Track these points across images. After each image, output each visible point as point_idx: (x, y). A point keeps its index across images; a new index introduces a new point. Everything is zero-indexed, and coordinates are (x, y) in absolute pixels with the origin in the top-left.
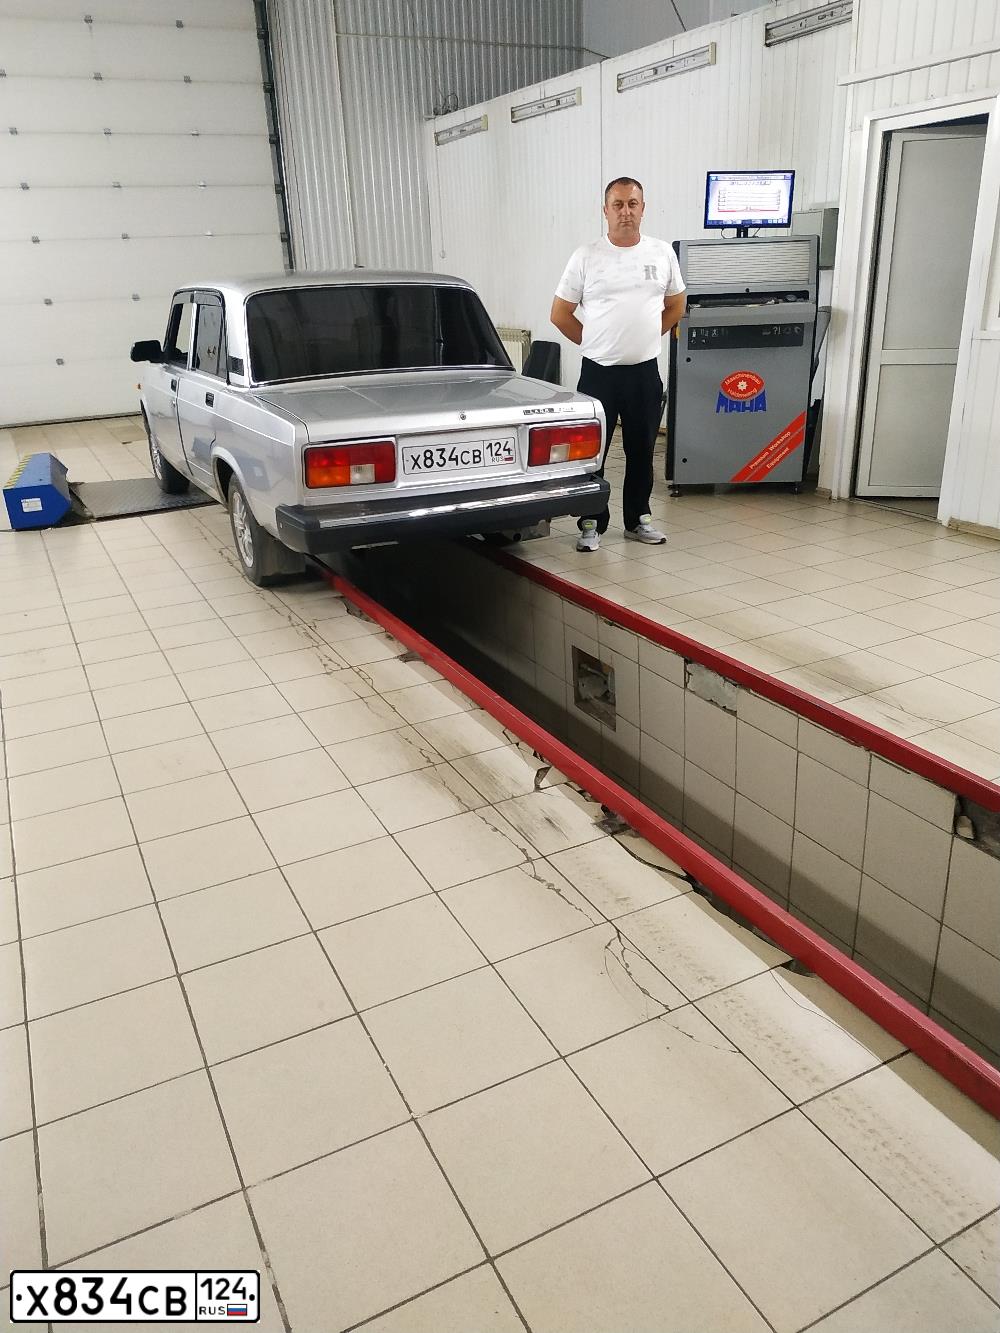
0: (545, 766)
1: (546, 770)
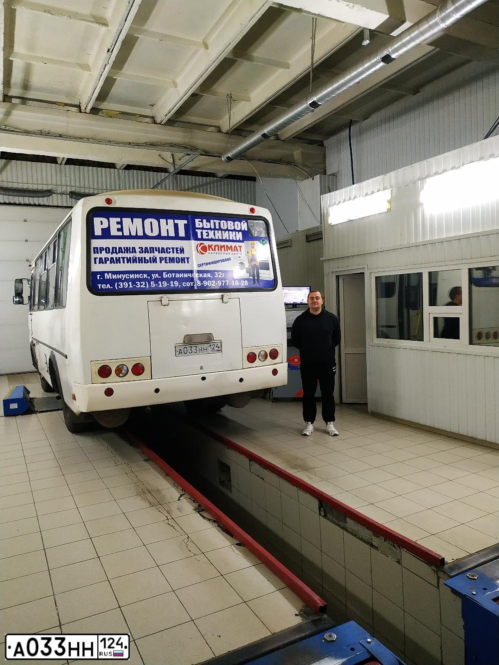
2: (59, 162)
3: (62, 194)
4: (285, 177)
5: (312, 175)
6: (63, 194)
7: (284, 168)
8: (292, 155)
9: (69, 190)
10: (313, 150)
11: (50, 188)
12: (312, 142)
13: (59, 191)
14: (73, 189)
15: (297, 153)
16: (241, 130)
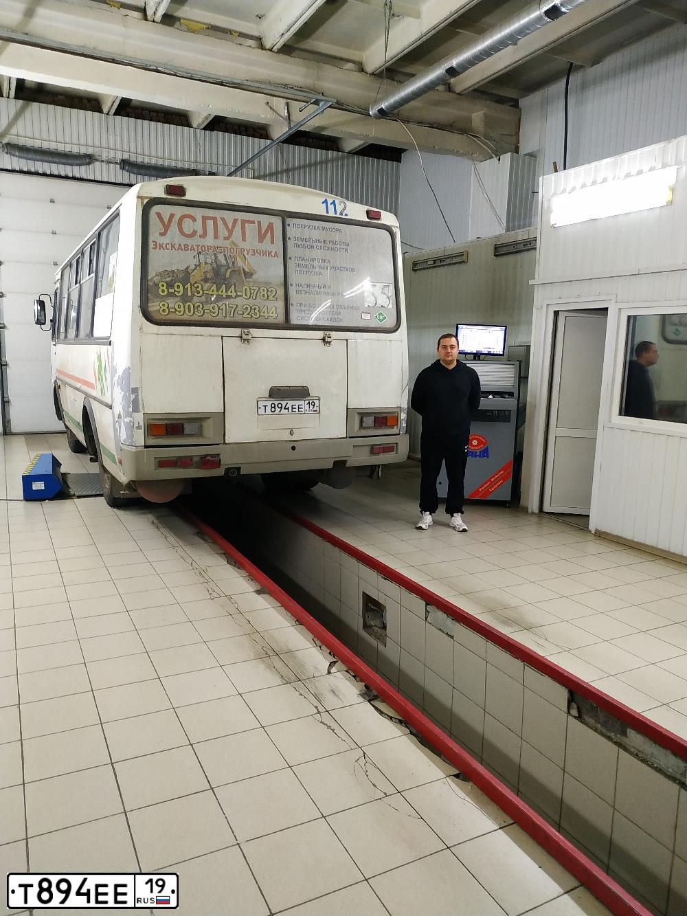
0: (335, 660)
1: (335, 662)
2: (105, 110)
3: (109, 162)
4: (457, 154)
5: (498, 153)
6: (111, 163)
7: (454, 139)
8: (470, 120)
9: (119, 156)
10: (503, 113)
11: (90, 151)
12: (501, 100)
13: (104, 158)
14: (126, 156)
15: (477, 115)
16: (395, 72)
